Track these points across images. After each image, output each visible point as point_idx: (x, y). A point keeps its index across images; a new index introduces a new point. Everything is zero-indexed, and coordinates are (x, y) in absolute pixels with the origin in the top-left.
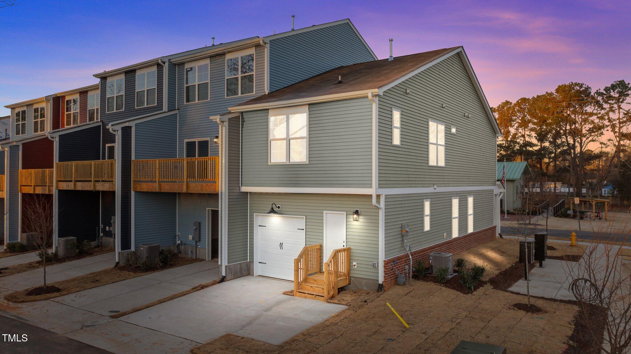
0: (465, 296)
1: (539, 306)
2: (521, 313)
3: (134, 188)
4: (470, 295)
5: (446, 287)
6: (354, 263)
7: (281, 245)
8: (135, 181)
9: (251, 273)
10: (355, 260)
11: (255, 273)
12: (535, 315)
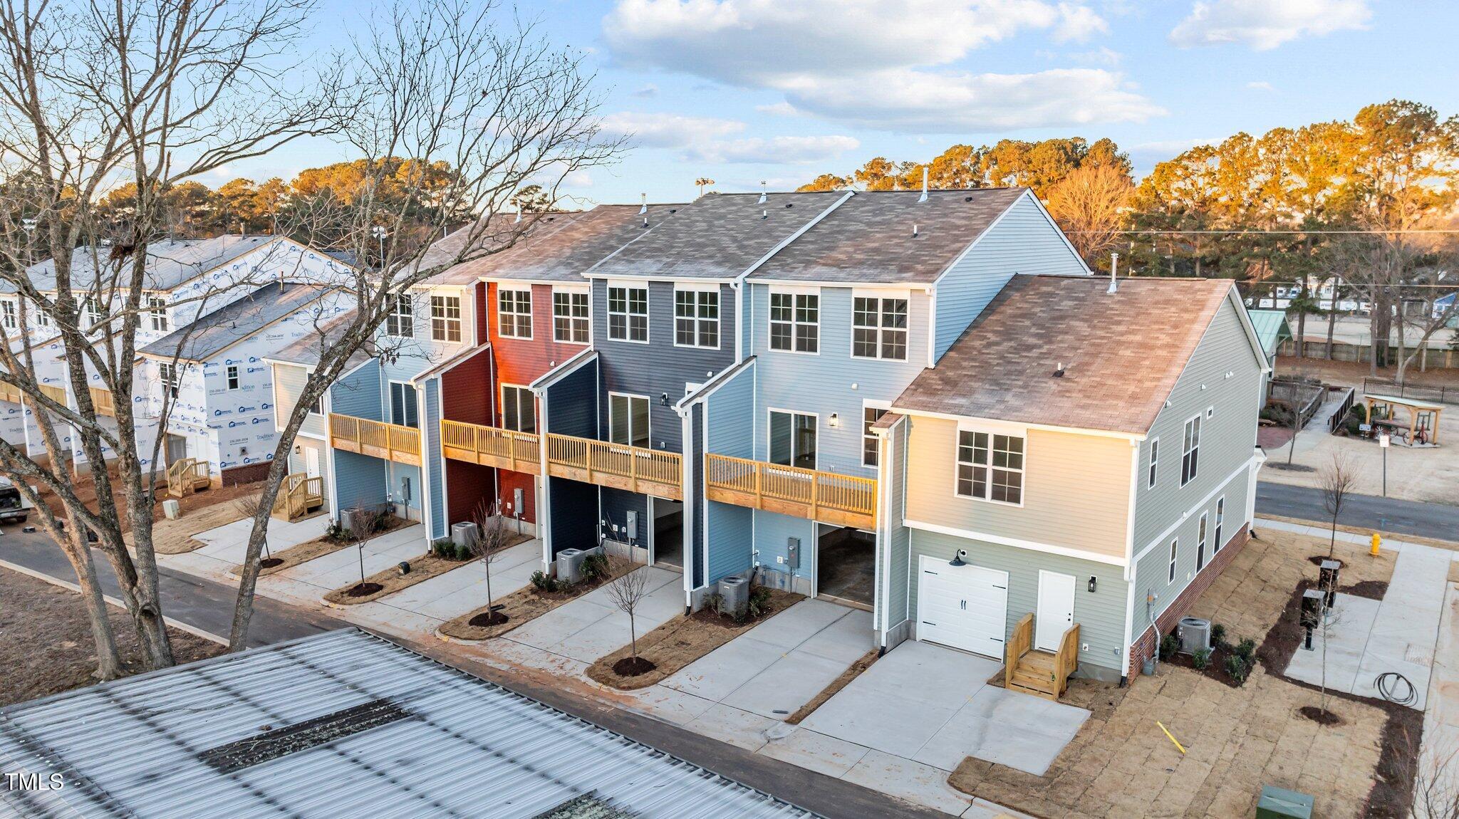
0: (1234, 690)
1: (1334, 711)
2: (1313, 725)
3: (709, 496)
4: (1239, 688)
5: (1207, 675)
6: (1084, 645)
7: (963, 603)
8: (709, 486)
9: (912, 636)
10: (1086, 642)
11: (919, 636)
12: (1331, 730)
